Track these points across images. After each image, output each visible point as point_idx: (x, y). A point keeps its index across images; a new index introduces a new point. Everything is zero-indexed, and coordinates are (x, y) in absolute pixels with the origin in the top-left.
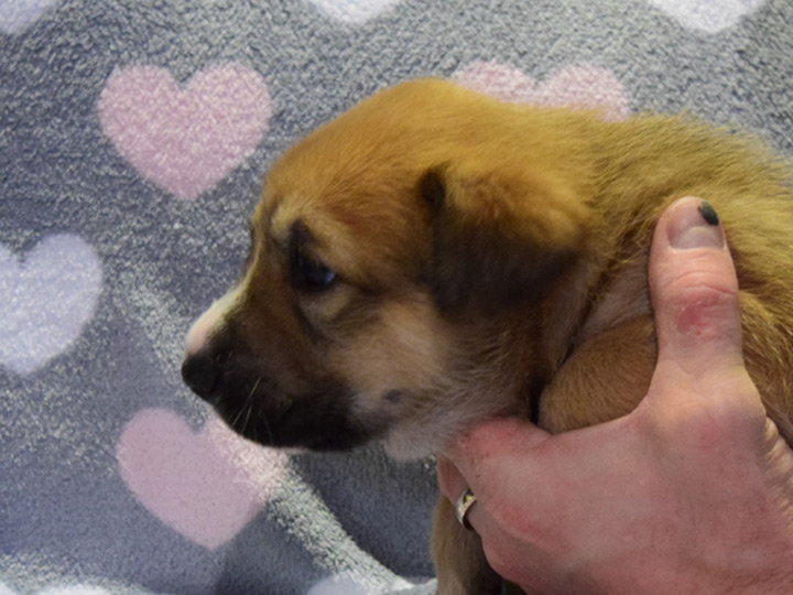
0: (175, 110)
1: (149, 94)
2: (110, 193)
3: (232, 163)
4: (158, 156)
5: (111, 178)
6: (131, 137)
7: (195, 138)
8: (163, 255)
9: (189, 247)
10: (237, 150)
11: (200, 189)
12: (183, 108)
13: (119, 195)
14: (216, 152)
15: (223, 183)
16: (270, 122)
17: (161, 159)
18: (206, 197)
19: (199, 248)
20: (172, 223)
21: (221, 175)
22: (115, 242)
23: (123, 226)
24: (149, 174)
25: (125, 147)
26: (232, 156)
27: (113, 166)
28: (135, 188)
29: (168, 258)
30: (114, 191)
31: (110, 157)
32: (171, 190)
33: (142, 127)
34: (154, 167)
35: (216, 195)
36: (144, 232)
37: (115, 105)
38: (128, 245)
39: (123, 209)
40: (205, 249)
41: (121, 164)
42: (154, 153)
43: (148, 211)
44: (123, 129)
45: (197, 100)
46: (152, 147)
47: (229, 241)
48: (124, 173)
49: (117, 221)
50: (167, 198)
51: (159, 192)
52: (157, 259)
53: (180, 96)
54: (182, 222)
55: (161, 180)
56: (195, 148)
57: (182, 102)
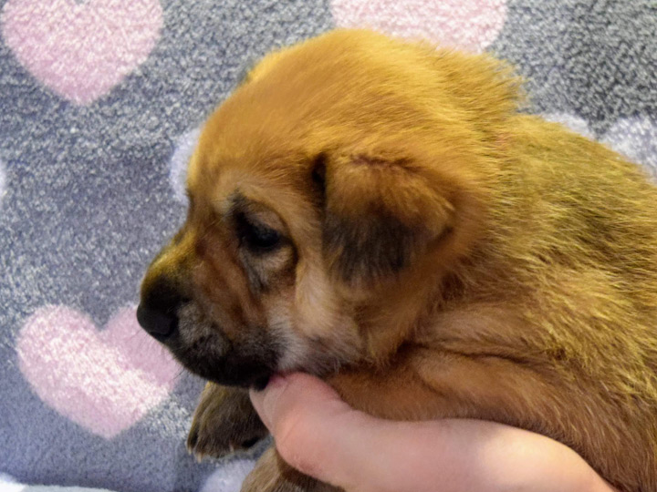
0: (71, 23)
1: (47, 7)
2: (11, 102)
3: (124, 70)
4: (55, 65)
5: (13, 86)
6: (31, 48)
7: (91, 49)
8: (60, 157)
9: (85, 149)
10: (130, 58)
11: (95, 95)
12: (79, 21)
13: (20, 103)
14: (110, 61)
15: (117, 89)
16: (162, 32)
17: (58, 68)
18: (101, 103)
19: (94, 151)
20: (68, 128)
21: (115, 82)
22: (16, 148)
23: (23, 132)
24: (48, 82)
25: (24, 56)
26: (125, 64)
27: (15, 75)
28: (34, 96)
29: (65, 160)
30: (15, 99)
31: (11, 67)
32: (67, 97)
33: (40, 37)
34: (52, 76)
35: (110, 101)
36: (42, 137)
37: (16, 18)
38: (28, 150)
39: (24, 116)
40: (100, 152)
41: (21, 74)
42: (52, 63)
43: (46, 117)
44: (23, 40)
45: (92, 12)
46: (50, 58)
47: (122, 143)
48: (24, 82)
49: (18, 127)
50: (64, 104)
51: (56, 99)
52: (55, 162)
53: (77, 9)
54: (78, 127)
55: (59, 87)
56: (90, 57)
57: (79, 15)
